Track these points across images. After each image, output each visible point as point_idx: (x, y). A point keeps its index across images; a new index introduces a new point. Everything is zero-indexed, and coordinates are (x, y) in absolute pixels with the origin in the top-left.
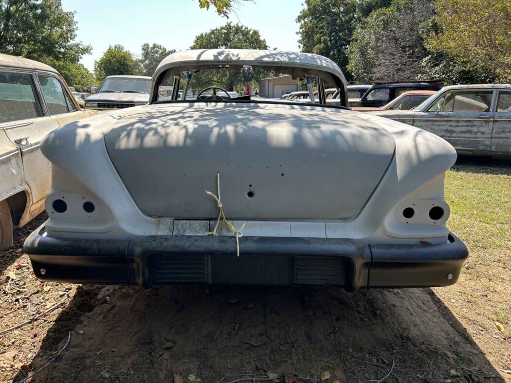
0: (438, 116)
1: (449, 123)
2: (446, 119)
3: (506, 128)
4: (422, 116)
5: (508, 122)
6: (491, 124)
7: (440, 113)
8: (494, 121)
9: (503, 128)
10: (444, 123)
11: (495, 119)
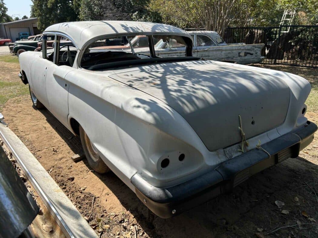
0: (170, 50)
1: (177, 54)
2: (175, 52)
3: (203, 55)
4: (162, 51)
5: (203, 51)
6: (196, 53)
7: (171, 49)
8: (198, 51)
9: (201, 55)
10: (174, 54)
11: (198, 50)
